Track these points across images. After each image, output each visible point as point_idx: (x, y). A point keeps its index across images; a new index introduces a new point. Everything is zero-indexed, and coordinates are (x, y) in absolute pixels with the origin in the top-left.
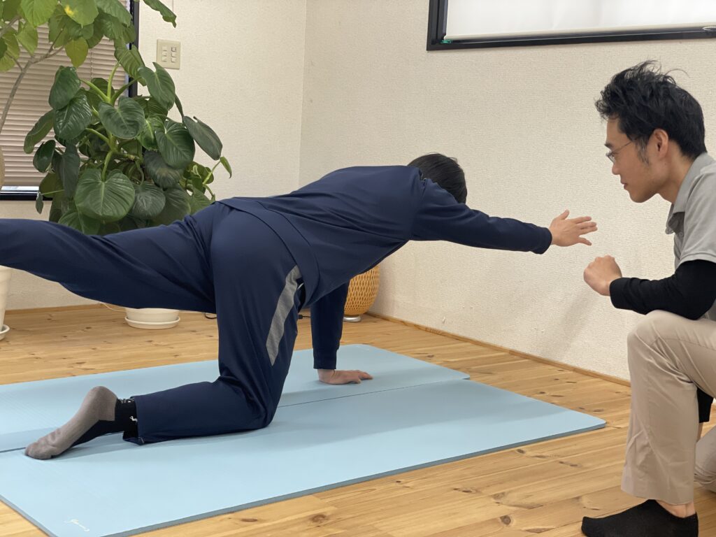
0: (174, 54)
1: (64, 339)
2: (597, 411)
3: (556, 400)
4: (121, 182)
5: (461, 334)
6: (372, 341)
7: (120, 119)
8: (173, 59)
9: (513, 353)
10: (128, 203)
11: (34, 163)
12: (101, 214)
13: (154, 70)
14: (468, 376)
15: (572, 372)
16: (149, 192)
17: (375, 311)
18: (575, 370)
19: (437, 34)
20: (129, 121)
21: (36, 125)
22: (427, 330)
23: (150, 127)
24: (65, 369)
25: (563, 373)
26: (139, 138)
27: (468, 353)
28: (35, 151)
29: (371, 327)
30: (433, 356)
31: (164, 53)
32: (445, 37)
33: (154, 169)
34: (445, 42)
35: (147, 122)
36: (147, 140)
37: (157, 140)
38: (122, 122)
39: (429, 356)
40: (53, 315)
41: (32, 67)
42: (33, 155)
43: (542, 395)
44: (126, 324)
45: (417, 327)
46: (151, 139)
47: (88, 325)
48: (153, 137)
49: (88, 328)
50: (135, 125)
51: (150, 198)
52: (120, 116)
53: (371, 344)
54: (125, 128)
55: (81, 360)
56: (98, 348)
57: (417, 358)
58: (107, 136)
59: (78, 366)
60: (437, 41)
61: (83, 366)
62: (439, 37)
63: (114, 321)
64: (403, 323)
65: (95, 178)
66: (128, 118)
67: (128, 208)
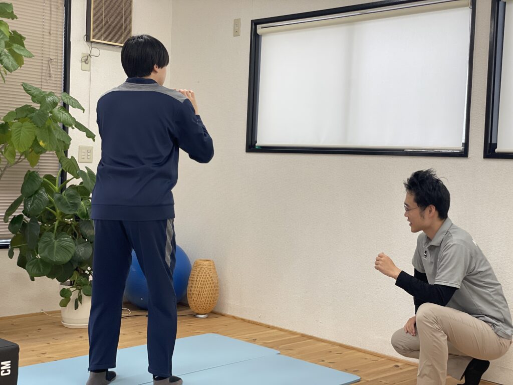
0: (89, 154)
1: (27, 338)
2: (355, 372)
3: (331, 365)
4: (67, 240)
5: (270, 324)
6: (218, 331)
7: (66, 202)
8: (89, 157)
9: (303, 335)
10: (71, 253)
11: (9, 228)
12: (54, 260)
13: (86, 171)
14: (279, 352)
15: (339, 347)
16: (82, 245)
17: (216, 310)
18: (341, 345)
19: (252, 141)
20: (71, 203)
21: (12, 205)
22: (249, 322)
23: (84, 207)
24: (36, 358)
25: (333, 347)
26: (77, 213)
27: (277, 336)
28: (10, 220)
29: (214, 321)
30: (256, 339)
31: (83, 154)
32: (256, 144)
33: (85, 231)
34: (257, 148)
35: (82, 203)
36: (82, 214)
37: (89, 213)
38: (67, 204)
39: (254, 340)
40: (14, 321)
41: (8, 169)
42: (8, 223)
43: (323, 362)
44: (62, 326)
45: (243, 320)
46: (84, 212)
47: (39, 327)
48: (86, 212)
49: (39, 329)
50: (75, 206)
51: (83, 248)
52: (67, 200)
53: (217, 333)
54: (69, 207)
55: (43, 351)
56: (51, 343)
57: (246, 341)
58: (55, 210)
59: (43, 356)
60: (251, 147)
61: (47, 356)
62: (253, 144)
63: (53, 323)
64: (234, 318)
65: (50, 238)
66: (71, 202)
67: (70, 256)
